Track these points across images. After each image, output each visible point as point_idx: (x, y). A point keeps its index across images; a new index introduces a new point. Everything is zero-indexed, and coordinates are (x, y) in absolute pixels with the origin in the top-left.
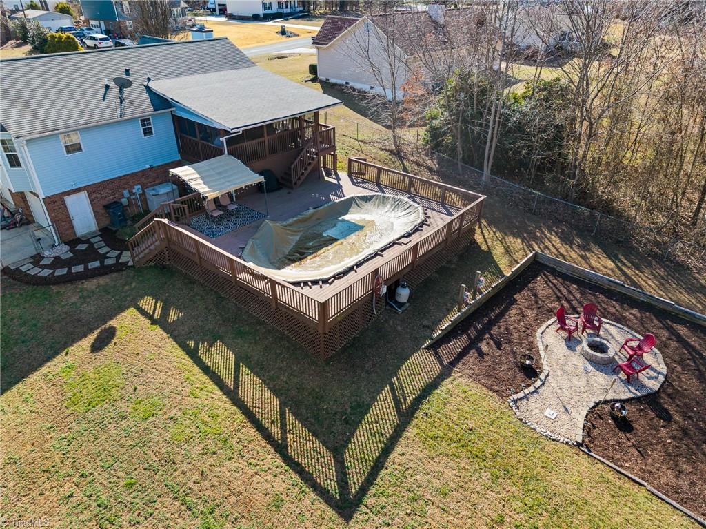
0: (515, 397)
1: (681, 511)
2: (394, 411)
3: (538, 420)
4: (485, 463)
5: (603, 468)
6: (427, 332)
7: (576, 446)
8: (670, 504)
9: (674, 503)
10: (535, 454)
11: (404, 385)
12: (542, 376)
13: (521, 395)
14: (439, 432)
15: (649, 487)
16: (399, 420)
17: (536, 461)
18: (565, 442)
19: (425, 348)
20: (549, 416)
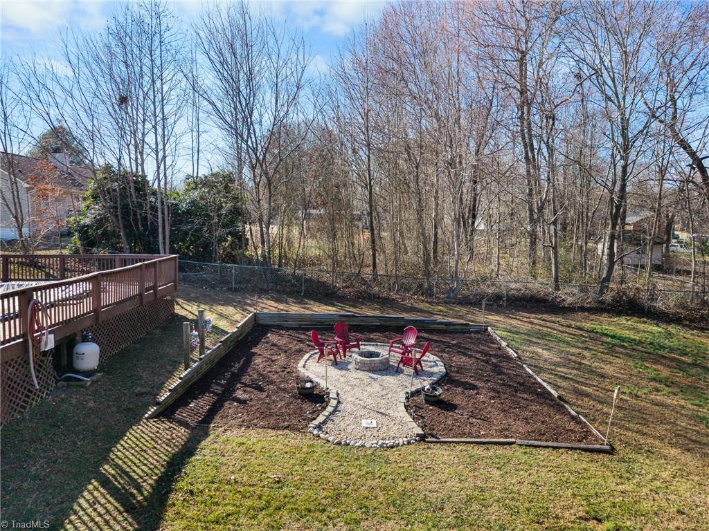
0: (316, 422)
1: (562, 448)
2: (121, 513)
3: (360, 435)
4: (327, 513)
5: (464, 448)
6: (148, 398)
7: (420, 441)
8: (548, 447)
9: (550, 444)
10: (384, 470)
11: (128, 470)
12: (333, 395)
13: (321, 418)
14: (228, 507)
15: (519, 441)
16: (139, 523)
17: (390, 477)
18: (406, 443)
19: (151, 417)
20: (368, 426)
